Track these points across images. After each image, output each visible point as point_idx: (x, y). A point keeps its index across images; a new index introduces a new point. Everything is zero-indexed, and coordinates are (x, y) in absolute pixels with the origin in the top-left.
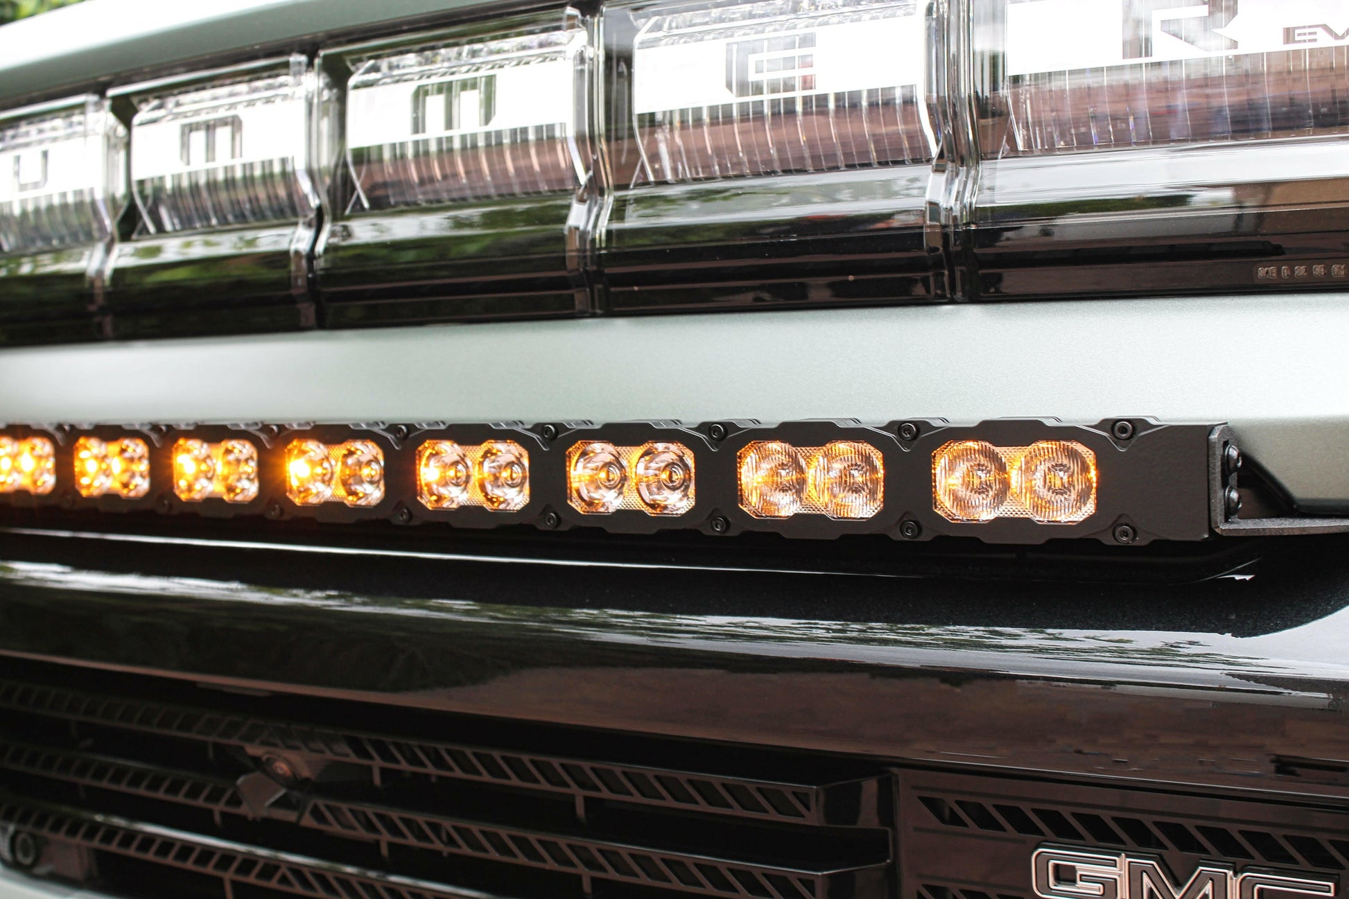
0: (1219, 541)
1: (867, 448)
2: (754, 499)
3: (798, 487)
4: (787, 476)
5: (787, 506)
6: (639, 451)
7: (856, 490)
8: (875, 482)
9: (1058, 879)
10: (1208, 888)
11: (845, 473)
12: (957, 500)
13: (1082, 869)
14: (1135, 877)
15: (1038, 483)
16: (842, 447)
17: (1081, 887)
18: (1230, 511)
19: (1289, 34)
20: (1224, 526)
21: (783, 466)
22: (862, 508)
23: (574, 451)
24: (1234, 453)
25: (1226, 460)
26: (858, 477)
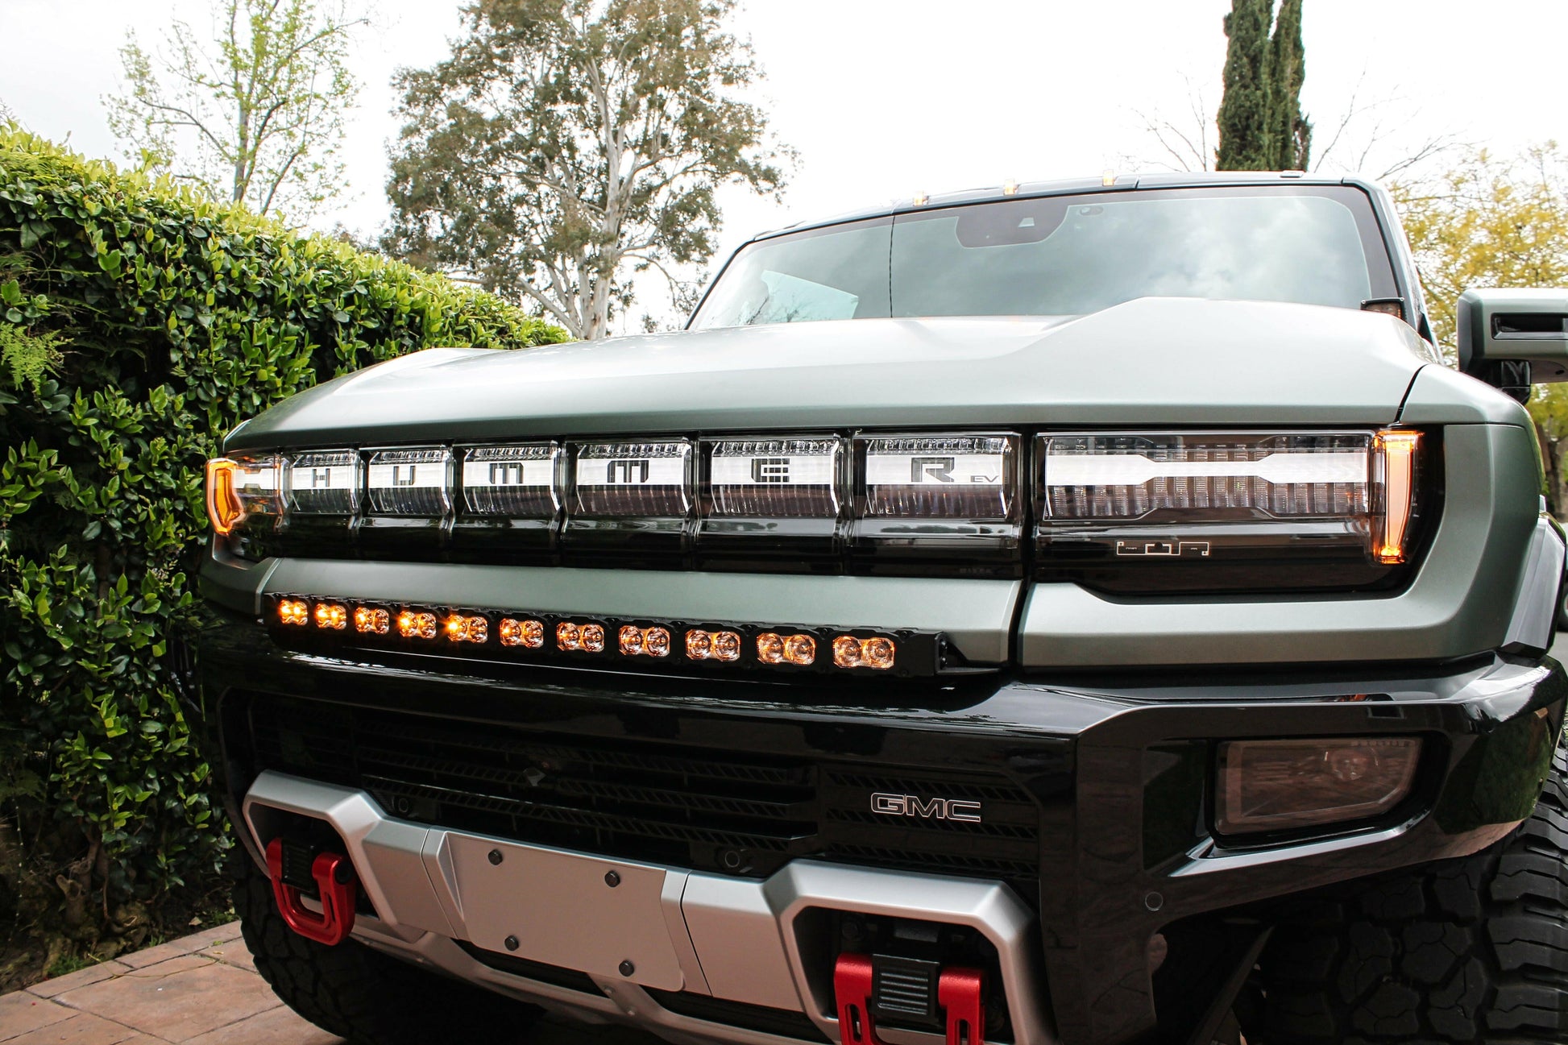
0: (937, 676)
1: (807, 637)
2: (764, 657)
3: (781, 651)
4: (777, 647)
5: (777, 659)
6: (717, 635)
7: (804, 653)
8: (811, 650)
9: (881, 806)
10: (936, 806)
11: (799, 647)
12: (844, 659)
13: (890, 800)
14: (910, 802)
15: (873, 652)
16: (798, 637)
17: (890, 807)
18: (942, 665)
19: (973, 479)
20: (939, 672)
21: (775, 643)
22: (806, 660)
23: (689, 634)
24: (944, 644)
25: (941, 646)
26: (805, 648)
